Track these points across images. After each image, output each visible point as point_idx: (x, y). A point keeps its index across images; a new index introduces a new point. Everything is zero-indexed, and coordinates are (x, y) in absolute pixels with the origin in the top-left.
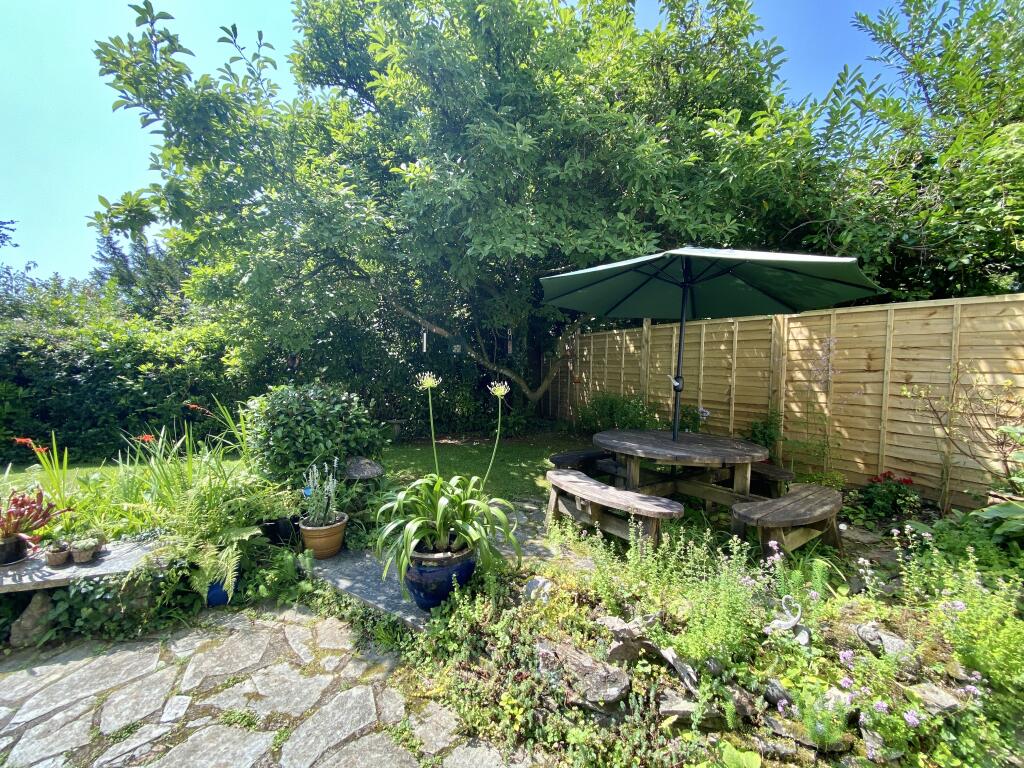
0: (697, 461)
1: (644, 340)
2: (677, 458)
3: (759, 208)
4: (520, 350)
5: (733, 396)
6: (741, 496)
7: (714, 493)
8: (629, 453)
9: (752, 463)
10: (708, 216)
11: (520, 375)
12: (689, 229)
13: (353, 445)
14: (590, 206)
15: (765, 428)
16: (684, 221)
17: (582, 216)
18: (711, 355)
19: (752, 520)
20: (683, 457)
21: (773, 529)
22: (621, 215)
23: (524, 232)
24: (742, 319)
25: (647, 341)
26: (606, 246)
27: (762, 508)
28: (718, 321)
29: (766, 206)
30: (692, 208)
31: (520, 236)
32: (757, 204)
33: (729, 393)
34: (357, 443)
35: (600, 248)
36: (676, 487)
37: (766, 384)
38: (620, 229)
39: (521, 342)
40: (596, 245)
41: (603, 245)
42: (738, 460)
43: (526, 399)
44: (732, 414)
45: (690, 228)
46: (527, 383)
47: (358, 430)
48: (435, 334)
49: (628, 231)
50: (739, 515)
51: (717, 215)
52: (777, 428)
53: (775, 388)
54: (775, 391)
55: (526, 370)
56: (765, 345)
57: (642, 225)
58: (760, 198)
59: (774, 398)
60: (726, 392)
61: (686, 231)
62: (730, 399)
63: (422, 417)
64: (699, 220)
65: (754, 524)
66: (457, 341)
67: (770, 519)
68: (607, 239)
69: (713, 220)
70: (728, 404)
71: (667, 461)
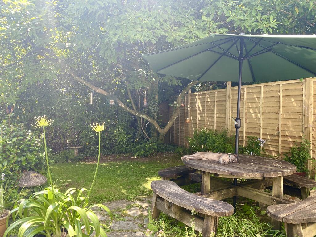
0: (245, 175)
1: (227, 96)
2: (232, 174)
3: (293, 12)
4: (154, 103)
5: (280, 131)
6: (277, 199)
7: (260, 196)
8: (202, 170)
9: (284, 176)
10: (259, 17)
11: (154, 119)
12: (247, 26)
13: (24, 164)
14: (186, 12)
15: (300, 152)
16: (244, 20)
17: (181, 18)
18: (266, 105)
19: (279, 218)
20: (236, 173)
21: (294, 225)
22: (204, 18)
23: (142, 27)
24: (285, 82)
25: (229, 97)
26: (195, 36)
27: (288, 209)
28: (271, 84)
29: (297, 11)
30: (249, 12)
31: (140, 30)
32: (291, 9)
33: (278, 129)
34: (28, 163)
35: (191, 37)
36: (236, 191)
37: (300, 124)
38: (203, 26)
39: (154, 98)
40: (188, 36)
41: (193, 36)
42: (273, 175)
43: (158, 133)
44: (280, 142)
45: (247, 24)
46: (158, 123)
47: (29, 154)
48: (98, 93)
49: (209, 28)
50: (271, 214)
51: (264, 17)
52: (308, 152)
53: (306, 126)
54: (306, 128)
55: (158, 115)
56: (300, 99)
57: (217, 24)
58: (293, 6)
59: (306, 133)
60: (276, 128)
61: (245, 27)
62: (279, 133)
63: (93, 145)
64: (253, 20)
65: (281, 221)
66: (112, 97)
67: (291, 217)
68: (195, 32)
69: (262, 20)
70: (278, 136)
71: (226, 175)
